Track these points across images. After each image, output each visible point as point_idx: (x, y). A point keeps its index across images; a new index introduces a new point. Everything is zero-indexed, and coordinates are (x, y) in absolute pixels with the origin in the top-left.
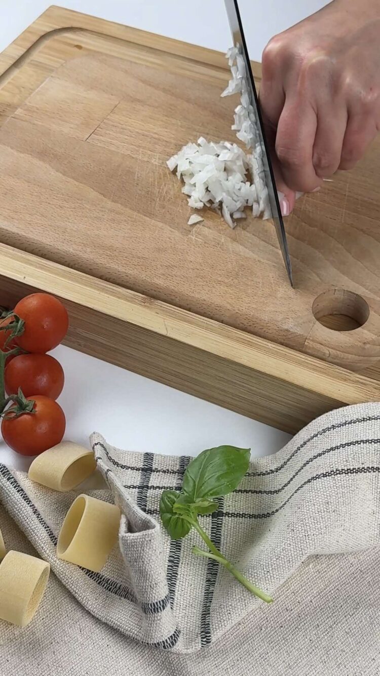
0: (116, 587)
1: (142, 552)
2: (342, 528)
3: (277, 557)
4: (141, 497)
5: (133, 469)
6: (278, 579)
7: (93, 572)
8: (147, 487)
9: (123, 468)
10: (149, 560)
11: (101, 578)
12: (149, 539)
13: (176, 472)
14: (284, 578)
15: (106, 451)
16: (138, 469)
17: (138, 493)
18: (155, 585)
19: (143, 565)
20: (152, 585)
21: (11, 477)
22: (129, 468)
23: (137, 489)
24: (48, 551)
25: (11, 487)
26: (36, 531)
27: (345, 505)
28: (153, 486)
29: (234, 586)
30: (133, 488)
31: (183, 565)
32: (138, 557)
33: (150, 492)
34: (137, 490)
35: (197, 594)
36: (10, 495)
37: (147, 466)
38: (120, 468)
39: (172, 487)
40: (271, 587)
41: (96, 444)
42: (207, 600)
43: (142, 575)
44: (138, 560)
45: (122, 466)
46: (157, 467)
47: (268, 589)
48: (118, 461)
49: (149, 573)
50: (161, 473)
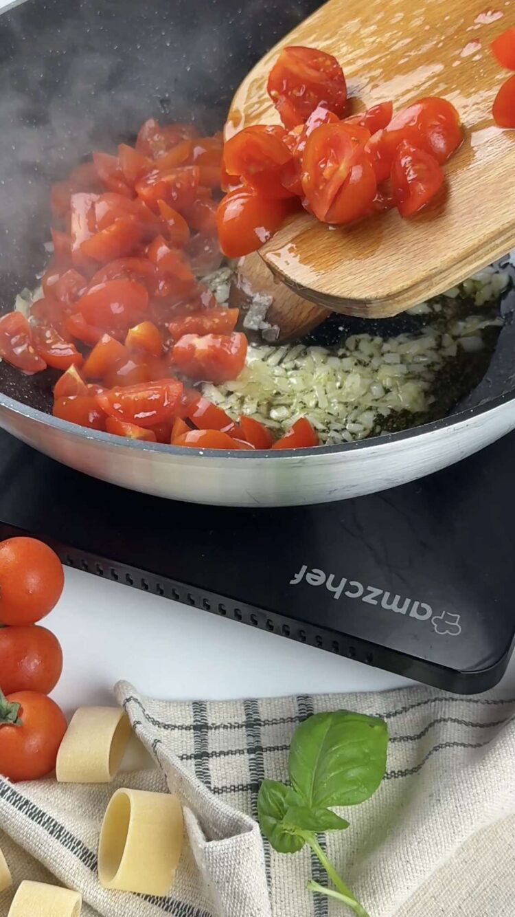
0: (192, 913)
1: (237, 867)
2: (509, 790)
3: (419, 840)
4: (201, 772)
5: (181, 728)
6: (422, 872)
7: (154, 896)
8: (207, 754)
9: (167, 729)
10: (248, 877)
11: (168, 902)
12: (247, 846)
13: (242, 726)
14: (430, 870)
15: (142, 707)
16: (188, 728)
17: (196, 765)
18: (257, 911)
19: (239, 885)
20: (253, 913)
21: (6, 788)
22: (175, 727)
23: (193, 759)
24: (82, 886)
25: (9, 805)
26: (58, 860)
27: (509, 756)
28: (215, 752)
29: (360, 888)
30: (187, 759)
31: (277, 863)
32: (230, 874)
33: (213, 763)
34: (193, 761)
35: (304, 903)
36: (9, 817)
37: (199, 721)
38: (162, 729)
39: (243, 750)
40: (412, 884)
41: (128, 700)
42: (320, 910)
43: (238, 900)
44: (231, 879)
45: (166, 725)
46: (214, 722)
47: (410, 887)
48: (158, 720)
49: (248, 896)
50: (221, 730)
